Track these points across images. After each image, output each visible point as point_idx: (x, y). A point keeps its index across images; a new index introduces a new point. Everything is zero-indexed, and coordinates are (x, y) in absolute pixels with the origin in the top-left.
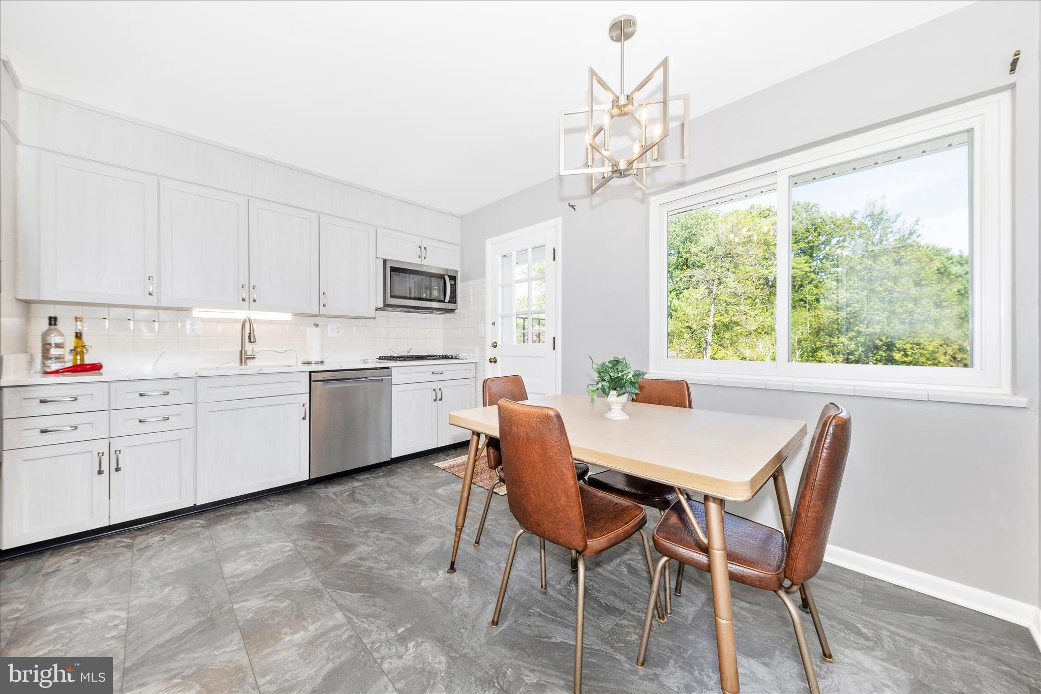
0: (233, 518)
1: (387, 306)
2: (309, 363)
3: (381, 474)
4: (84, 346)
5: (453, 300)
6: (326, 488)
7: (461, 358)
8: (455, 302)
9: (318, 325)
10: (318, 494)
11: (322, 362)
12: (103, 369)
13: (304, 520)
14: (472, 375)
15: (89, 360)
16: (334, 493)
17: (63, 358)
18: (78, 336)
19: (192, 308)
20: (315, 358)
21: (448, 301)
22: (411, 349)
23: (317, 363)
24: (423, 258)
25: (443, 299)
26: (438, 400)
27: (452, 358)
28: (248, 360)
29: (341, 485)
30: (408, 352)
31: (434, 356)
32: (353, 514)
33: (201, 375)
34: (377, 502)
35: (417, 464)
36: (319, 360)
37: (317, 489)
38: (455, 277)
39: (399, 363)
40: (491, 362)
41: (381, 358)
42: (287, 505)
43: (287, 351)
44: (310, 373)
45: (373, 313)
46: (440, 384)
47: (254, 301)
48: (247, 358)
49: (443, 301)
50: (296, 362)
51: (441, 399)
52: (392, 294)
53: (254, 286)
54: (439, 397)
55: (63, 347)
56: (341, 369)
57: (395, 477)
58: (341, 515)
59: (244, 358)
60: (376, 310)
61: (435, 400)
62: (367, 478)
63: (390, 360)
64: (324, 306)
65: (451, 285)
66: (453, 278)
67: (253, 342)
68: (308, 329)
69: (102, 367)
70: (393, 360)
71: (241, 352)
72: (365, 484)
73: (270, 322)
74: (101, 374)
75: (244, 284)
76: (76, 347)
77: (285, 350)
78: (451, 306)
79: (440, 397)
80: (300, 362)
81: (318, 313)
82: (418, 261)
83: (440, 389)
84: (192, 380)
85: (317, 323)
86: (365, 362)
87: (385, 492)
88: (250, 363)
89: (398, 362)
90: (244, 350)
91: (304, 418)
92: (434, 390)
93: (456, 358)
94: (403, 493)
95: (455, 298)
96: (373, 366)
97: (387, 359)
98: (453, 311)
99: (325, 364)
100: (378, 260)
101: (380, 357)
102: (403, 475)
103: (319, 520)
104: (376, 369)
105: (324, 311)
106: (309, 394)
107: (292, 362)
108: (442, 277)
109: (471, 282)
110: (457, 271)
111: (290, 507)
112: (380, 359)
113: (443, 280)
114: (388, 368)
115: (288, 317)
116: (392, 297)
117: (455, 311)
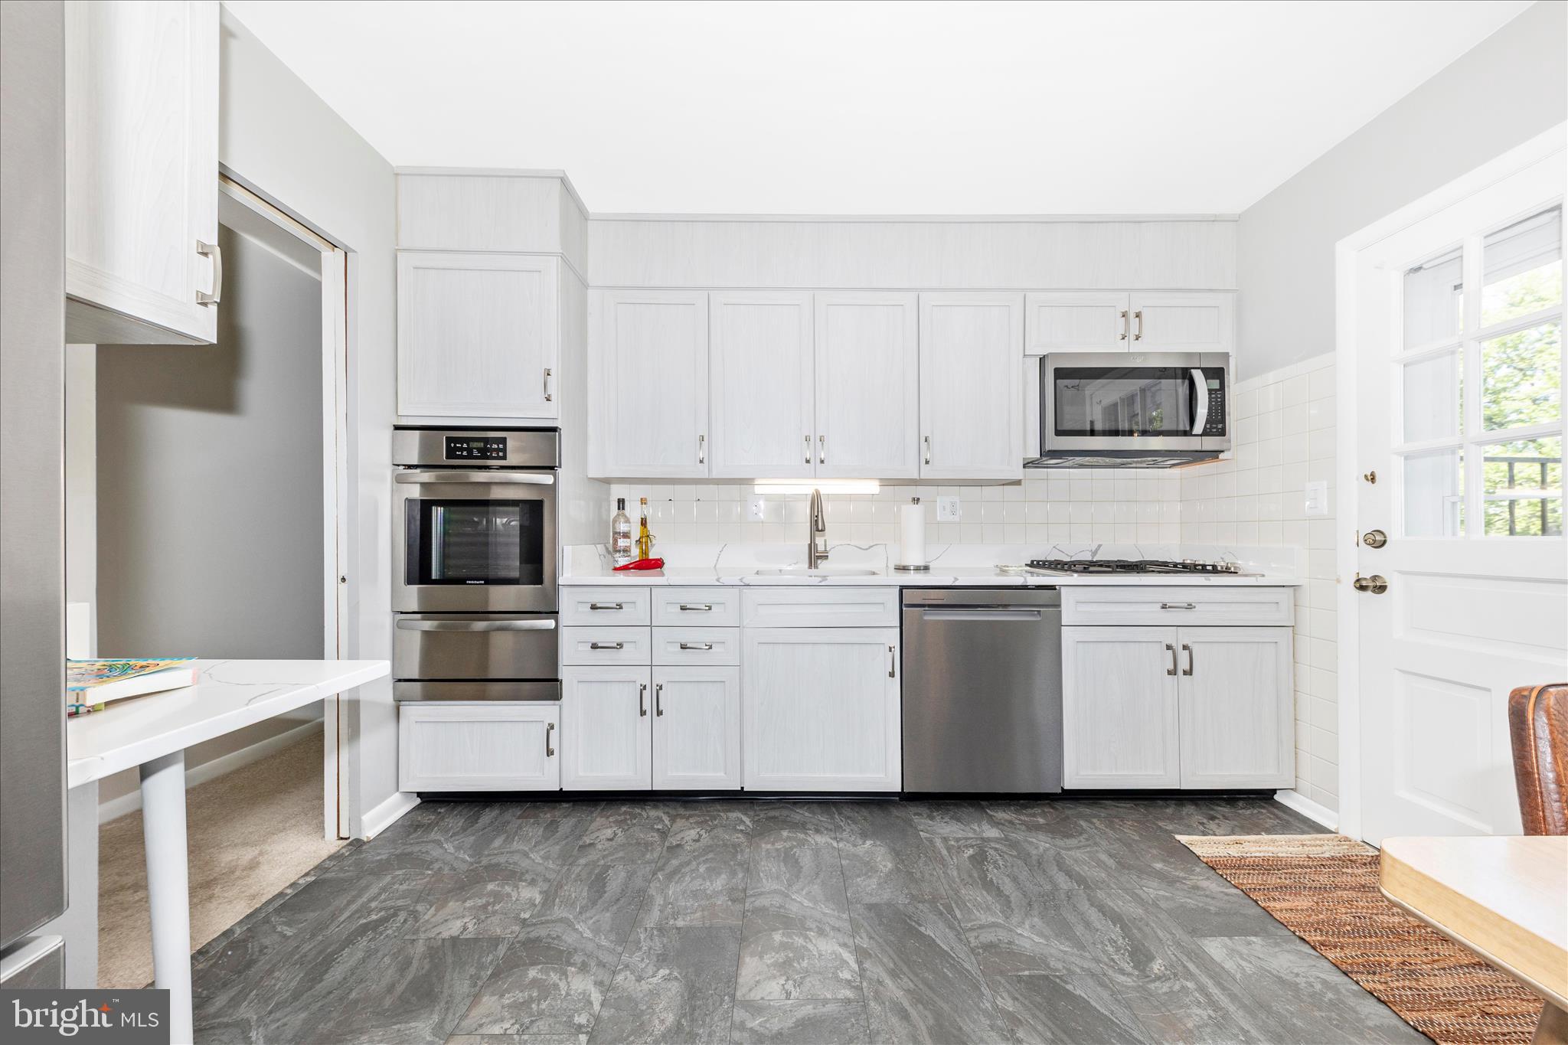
0: (785, 833)
1: (1047, 454)
2: (904, 569)
3: (1041, 821)
4: (648, 536)
5: (1217, 425)
6: (932, 818)
7: (1240, 572)
8: (1222, 433)
9: (918, 499)
10: (916, 828)
11: (926, 568)
12: (665, 566)
13: (886, 896)
14: (1282, 617)
15: (653, 555)
16: (945, 840)
17: (630, 551)
18: (644, 523)
19: (753, 479)
20: (914, 559)
21: (1200, 432)
22: (1100, 546)
23: (917, 569)
24: (1132, 337)
25: (1188, 429)
26: (1180, 672)
27: (1215, 570)
28: (819, 561)
29: (958, 820)
30: (1094, 553)
31: (1165, 564)
32: (981, 927)
33: (747, 583)
34: (1036, 912)
35: (1130, 821)
36: (921, 563)
37: (915, 814)
38: (1222, 369)
39: (1076, 579)
40: (1362, 588)
41: (1035, 564)
42: (864, 836)
43: (872, 547)
44: (902, 588)
45: (1018, 473)
46: (1185, 637)
47: (822, 462)
48: (819, 557)
49: (1186, 433)
50: (887, 566)
51: (1189, 672)
52: (1059, 428)
53: (821, 437)
54: (1183, 664)
55: (629, 538)
56: (957, 584)
57: (1073, 842)
58: (955, 917)
59: (815, 557)
60: (1024, 467)
61: (1172, 672)
62: (1011, 822)
63: (1055, 569)
64: (927, 462)
65: (1210, 391)
66: (1216, 374)
67: (822, 531)
68: (904, 507)
69: (664, 564)
70: (1062, 569)
71: (810, 546)
72: (1006, 839)
73: (850, 498)
74: (663, 575)
75: (807, 434)
76: (641, 537)
77: (872, 544)
78: (1210, 443)
79: (1187, 668)
80: (892, 566)
81: (916, 476)
82: (1122, 347)
83: (1185, 647)
84: (736, 590)
85: (916, 496)
86: (1003, 571)
87: (1056, 887)
88: (822, 564)
89: (1076, 575)
90: (814, 543)
91: (892, 675)
92: (1169, 647)
93: (1227, 571)
94: (1102, 909)
95: (1223, 421)
96: (1018, 581)
97: (1049, 568)
98: (1214, 454)
99: (931, 571)
100: (1028, 360)
101: (1032, 561)
102: (1096, 844)
103: (911, 909)
104: (1025, 587)
105: (927, 473)
106: (899, 629)
107: (877, 565)
108: (1186, 374)
109: (1271, 377)
110: (1226, 356)
111: (869, 843)
112: (1032, 565)
113: (1187, 382)
114: (1052, 588)
115: (873, 487)
116: (1059, 433)
117: (1221, 456)
